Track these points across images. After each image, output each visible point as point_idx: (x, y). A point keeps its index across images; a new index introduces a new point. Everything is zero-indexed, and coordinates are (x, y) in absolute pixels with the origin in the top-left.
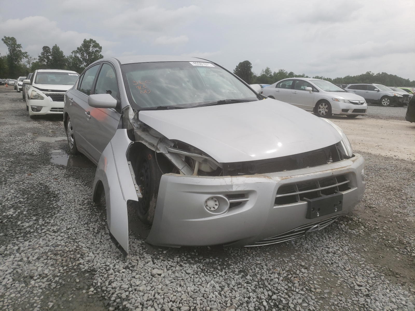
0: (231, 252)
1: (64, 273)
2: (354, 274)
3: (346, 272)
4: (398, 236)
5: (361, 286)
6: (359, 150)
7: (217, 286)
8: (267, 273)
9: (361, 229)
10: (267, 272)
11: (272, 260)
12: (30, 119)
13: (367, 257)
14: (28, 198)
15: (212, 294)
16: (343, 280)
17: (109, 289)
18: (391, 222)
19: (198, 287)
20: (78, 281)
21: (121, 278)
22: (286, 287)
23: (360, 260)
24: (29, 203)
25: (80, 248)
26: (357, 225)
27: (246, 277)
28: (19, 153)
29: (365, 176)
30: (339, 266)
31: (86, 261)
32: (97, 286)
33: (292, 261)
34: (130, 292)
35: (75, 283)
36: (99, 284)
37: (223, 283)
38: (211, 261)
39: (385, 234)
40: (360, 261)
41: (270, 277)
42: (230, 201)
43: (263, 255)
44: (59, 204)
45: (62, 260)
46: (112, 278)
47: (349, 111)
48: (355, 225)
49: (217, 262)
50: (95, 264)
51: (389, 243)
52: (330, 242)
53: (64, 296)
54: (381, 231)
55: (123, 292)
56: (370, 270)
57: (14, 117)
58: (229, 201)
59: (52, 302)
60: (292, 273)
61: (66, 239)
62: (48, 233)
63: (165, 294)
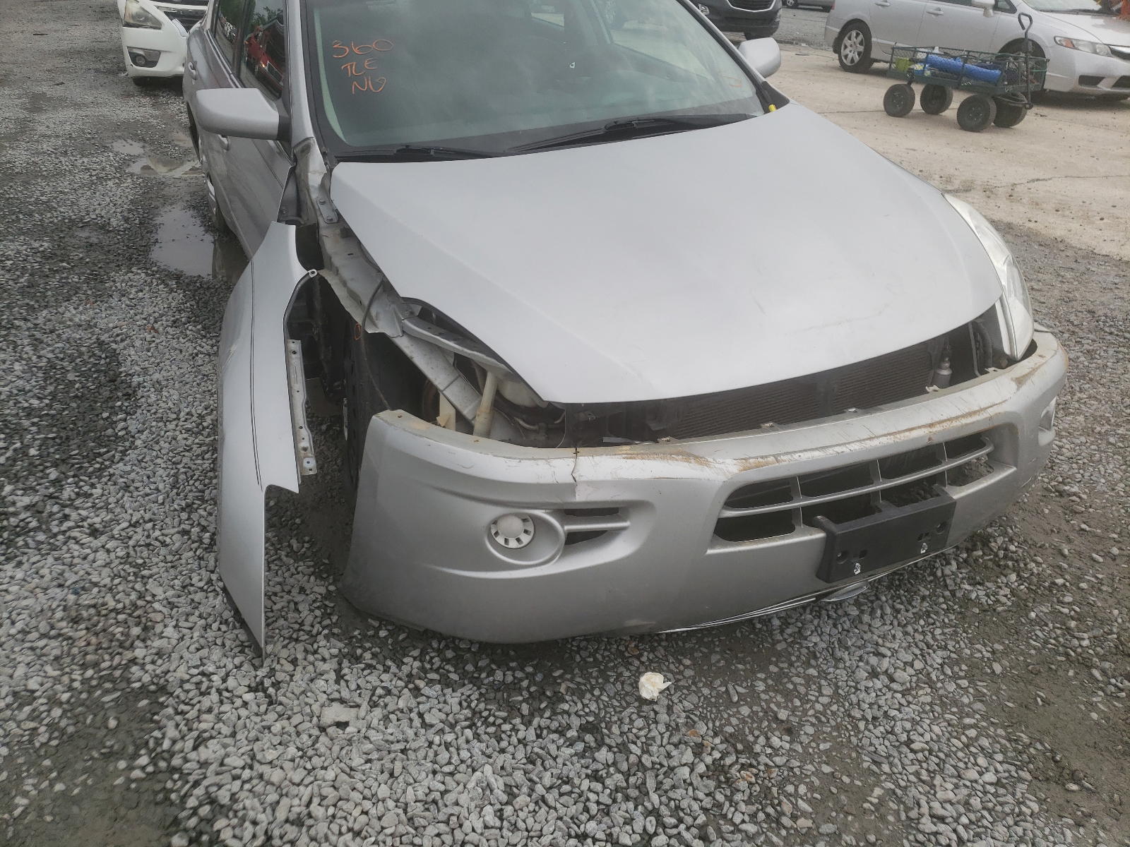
0: (578, 646)
1: (81, 693)
2: (933, 767)
3: (911, 756)
4: (1120, 620)
5: (942, 819)
6: (1094, 243)
7: (498, 784)
8: (665, 741)
9: (1007, 585)
10: (666, 735)
11: (693, 688)
12: (132, 88)
13: (994, 698)
14: (54, 396)
15: (474, 817)
16: (893, 787)
17: (188, 765)
18: (1114, 558)
19: (443, 783)
20: (112, 723)
21: (231, 730)
22: (707, 803)
23: (966, 709)
24: (53, 416)
25: (148, 602)
26: (999, 566)
27: (596, 754)
28: (71, 220)
29: (1082, 359)
30: (892, 733)
31: (151, 654)
32: (159, 750)
33: (752, 697)
34: (244, 782)
35: (104, 732)
36: (166, 744)
37: (519, 776)
38: (510, 679)
39: (1078, 609)
40: (968, 715)
41: (669, 756)
42: (566, 528)
43: (672, 666)
44: (133, 426)
45: (89, 644)
46: (207, 723)
47: (1104, 81)
48: (990, 564)
49: (525, 683)
50: (171, 669)
51: (1079, 650)
52: (893, 632)
53: (63, 775)
54: (1068, 599)
55: (223, 782)
56: (990, 756)
57: (91, 76)
58: (562, 529)
59: (25, 794)
60: (740, 747)
61: (117, 561)
62: (74, 538)
63: (340, 799)
